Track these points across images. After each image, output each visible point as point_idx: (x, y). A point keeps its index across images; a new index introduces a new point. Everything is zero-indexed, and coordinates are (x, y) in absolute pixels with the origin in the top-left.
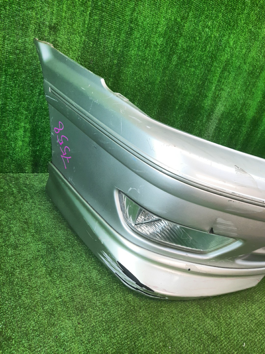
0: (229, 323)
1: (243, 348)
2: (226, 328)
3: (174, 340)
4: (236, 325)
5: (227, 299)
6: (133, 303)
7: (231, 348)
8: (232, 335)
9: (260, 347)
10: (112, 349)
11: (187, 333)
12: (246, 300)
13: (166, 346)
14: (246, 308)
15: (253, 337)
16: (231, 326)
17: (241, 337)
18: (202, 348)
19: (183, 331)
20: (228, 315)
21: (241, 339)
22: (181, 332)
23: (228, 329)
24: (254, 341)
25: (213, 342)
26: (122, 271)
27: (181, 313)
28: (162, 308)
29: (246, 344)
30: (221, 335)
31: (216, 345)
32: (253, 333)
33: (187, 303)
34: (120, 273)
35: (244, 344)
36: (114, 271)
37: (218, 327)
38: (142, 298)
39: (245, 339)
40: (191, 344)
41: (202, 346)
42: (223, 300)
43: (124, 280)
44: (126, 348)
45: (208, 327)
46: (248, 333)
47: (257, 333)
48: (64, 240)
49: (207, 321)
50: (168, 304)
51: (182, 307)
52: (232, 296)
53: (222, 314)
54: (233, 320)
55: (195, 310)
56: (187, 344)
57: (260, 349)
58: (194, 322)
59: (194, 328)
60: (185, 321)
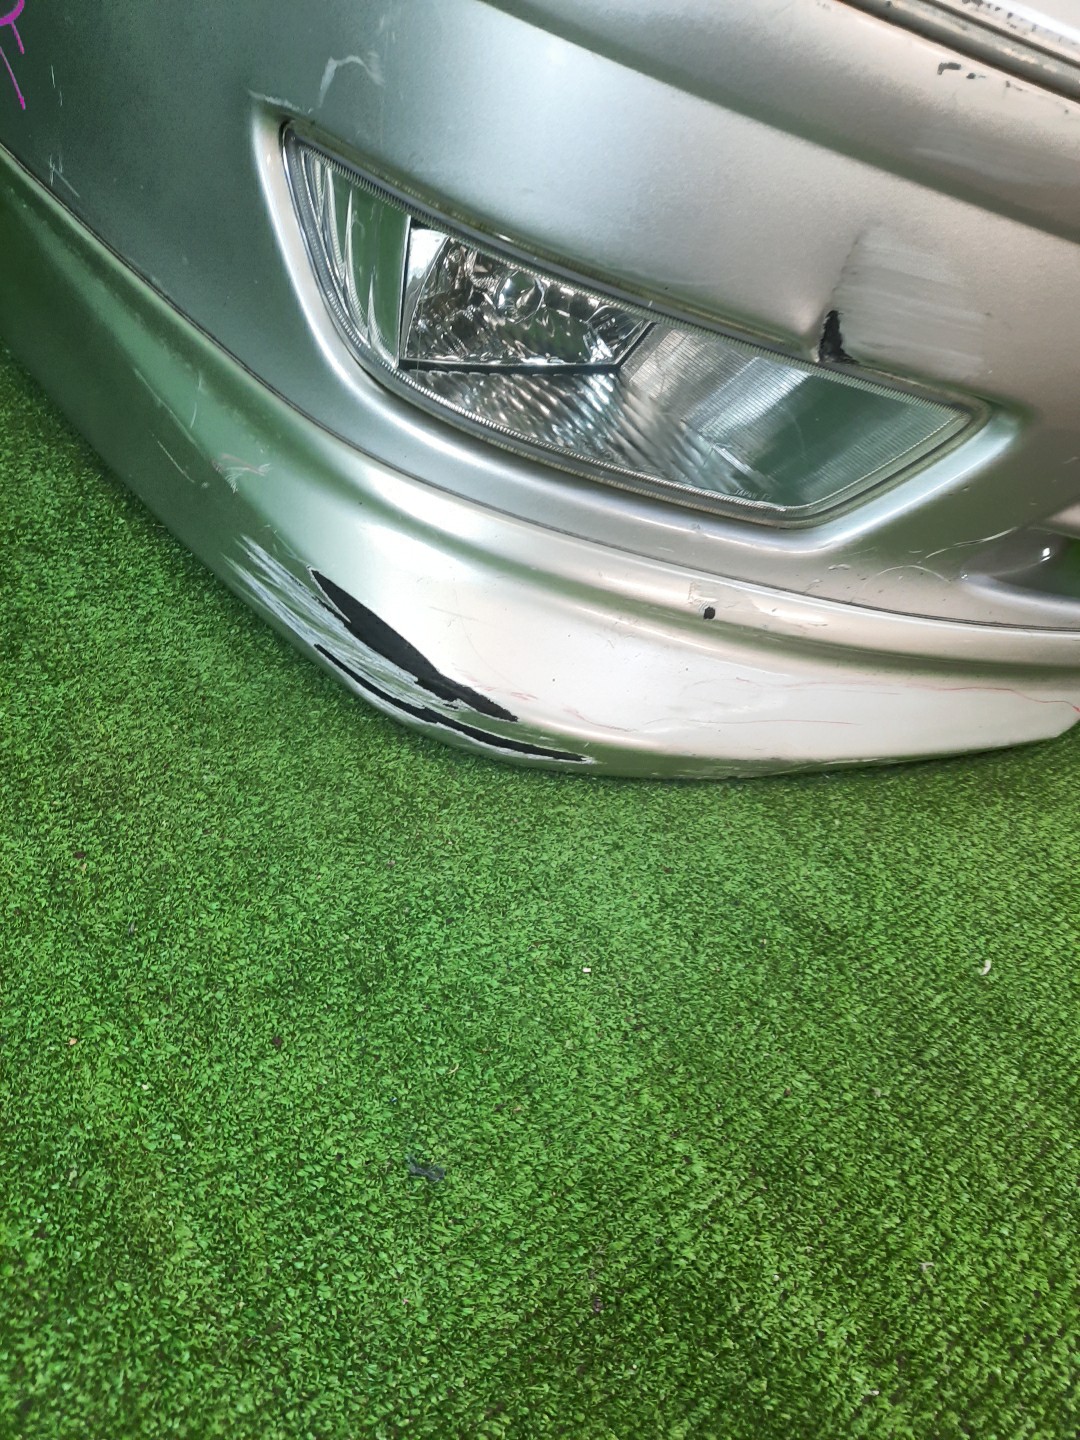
0: (914, 882)
1: (980, 981)
2: (899, 899)
3: (616, 943)
4: (951, 888)
5: (914, 784)
6: (408, 783)
7: (915, 979)
8: (928, 927)
9: (1068, 978)
10: (254, 968)
11: (686, 911)
12: (1007, 796)
13: (567, 966)
14: (1004, 825)
15: (1031, 940)
16: (924, 892)
17: (974, 938)
18: (760, 979)
19: (665, 905)
20: (914, 852)
21: (971, 946)
22: (656, 905)
23: (906, 906)
24: (1038, 954)
25: (825, 954)
26: (347, 625)
27: (666, 830)
28: (561, 809)
29: (995, 965)
30: (869, 927)
31: (840, 969)
32: (1036, 925)
33: (700, 794)
34: (336, 637)
35: (982, 965)
36: (311, 639)
37: (857, 896)
38: (458, 763)
39: (992, 947)
40: (702, 959)
41: (761, 969)
42: (888, 788)
43: (361, 674)
44: (339, 965)
45: (804, 894)
46: (1011, 921)
47: (1057, 924)
48: (52, 512)
49: (797, 868)
50: (596, 790)
51: (669, 807)
52: (938, 777)
53: (882, 846)
54: (938, 868)
55: (742, 820)
56: (684, 959)
57: (1064, 987)
58: (728, 868)
59: (725, 894)
60: (681, 864)
